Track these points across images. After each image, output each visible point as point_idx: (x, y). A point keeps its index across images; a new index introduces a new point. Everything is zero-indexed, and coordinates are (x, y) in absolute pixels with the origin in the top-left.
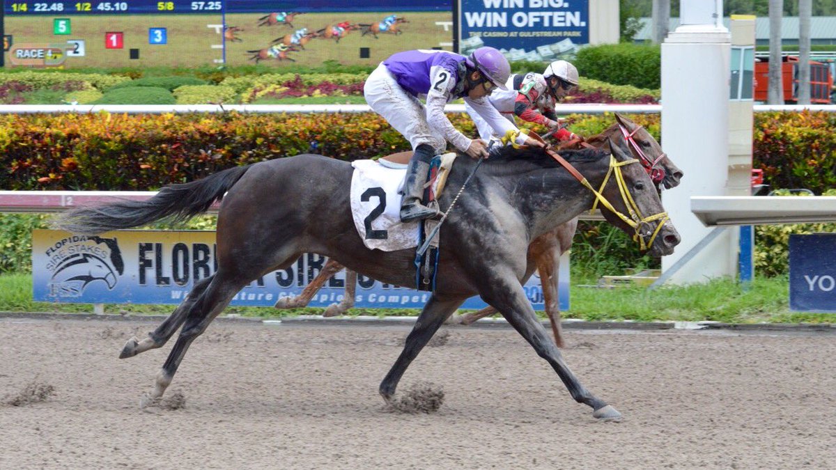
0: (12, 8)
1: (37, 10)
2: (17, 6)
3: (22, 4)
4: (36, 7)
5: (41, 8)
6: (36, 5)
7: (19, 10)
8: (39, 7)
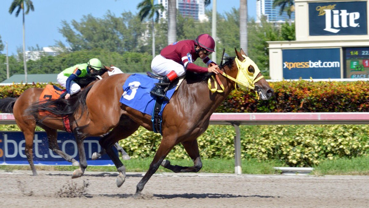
0: (351, 53)
1: (363, 54)
2: (353, 53)
3: (356, 51)
4: (363, 53)
5: (366, 53)
6: (363, 52)
7: (354, 55)
8: (364, 53)
